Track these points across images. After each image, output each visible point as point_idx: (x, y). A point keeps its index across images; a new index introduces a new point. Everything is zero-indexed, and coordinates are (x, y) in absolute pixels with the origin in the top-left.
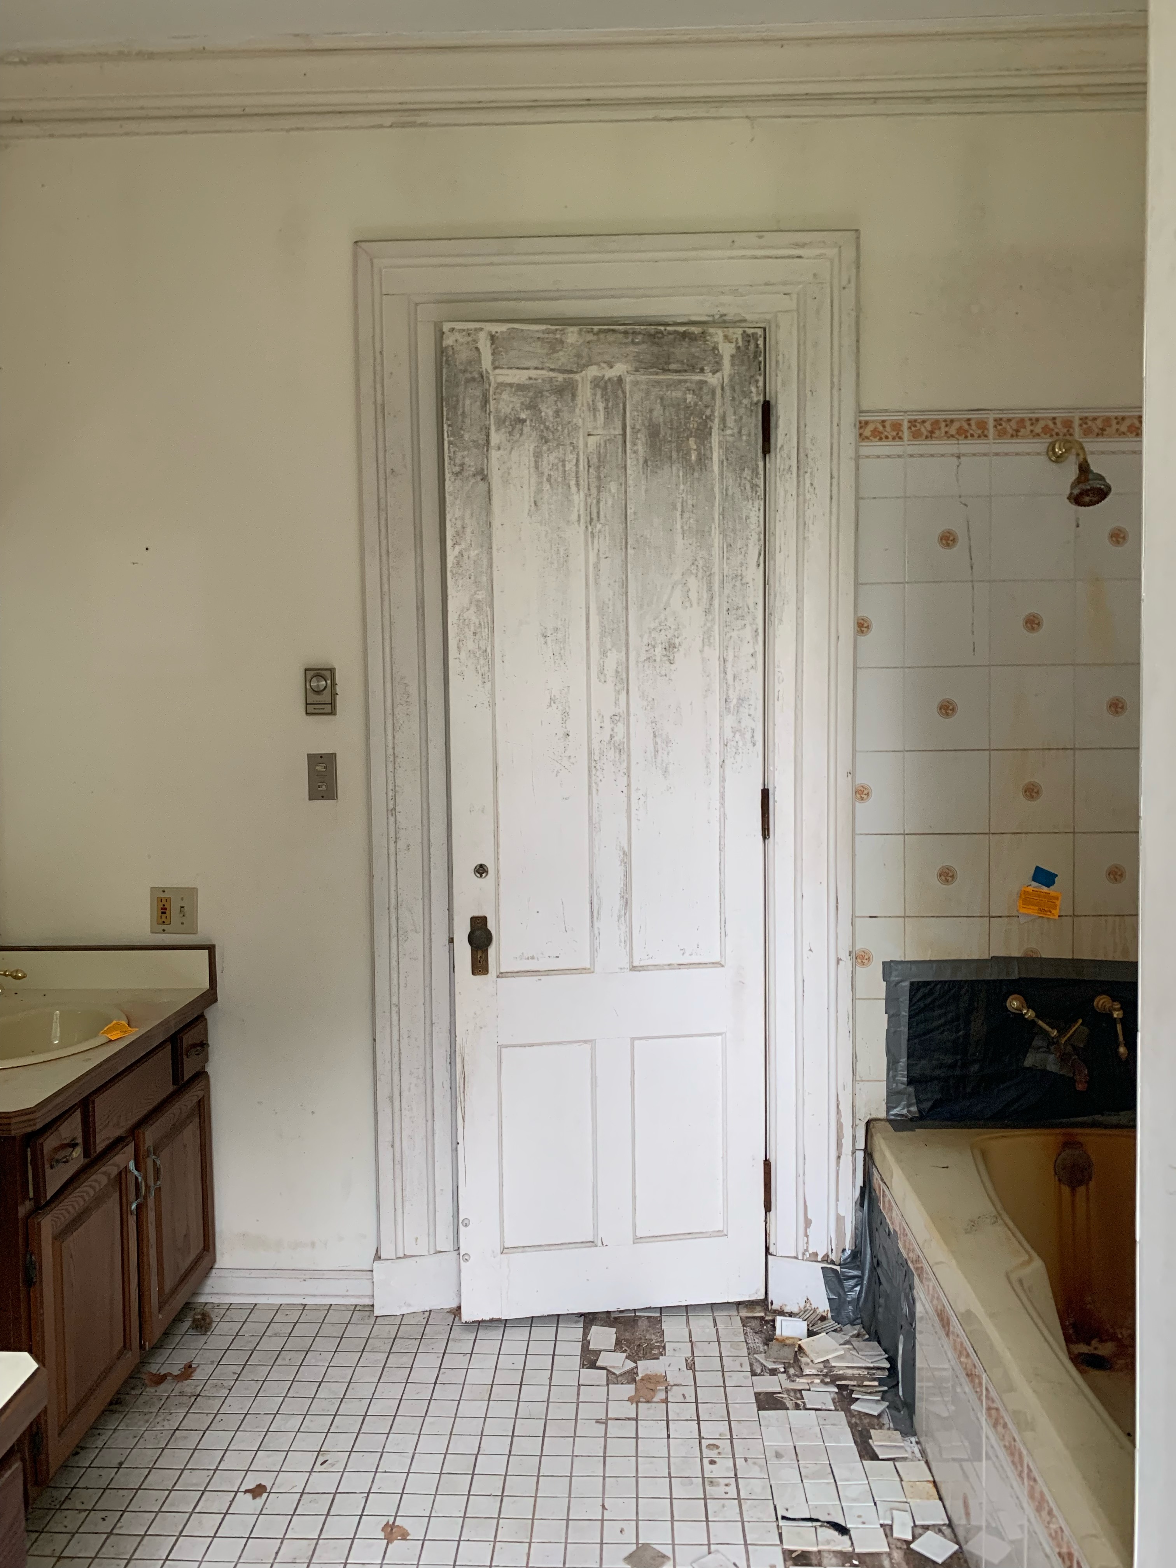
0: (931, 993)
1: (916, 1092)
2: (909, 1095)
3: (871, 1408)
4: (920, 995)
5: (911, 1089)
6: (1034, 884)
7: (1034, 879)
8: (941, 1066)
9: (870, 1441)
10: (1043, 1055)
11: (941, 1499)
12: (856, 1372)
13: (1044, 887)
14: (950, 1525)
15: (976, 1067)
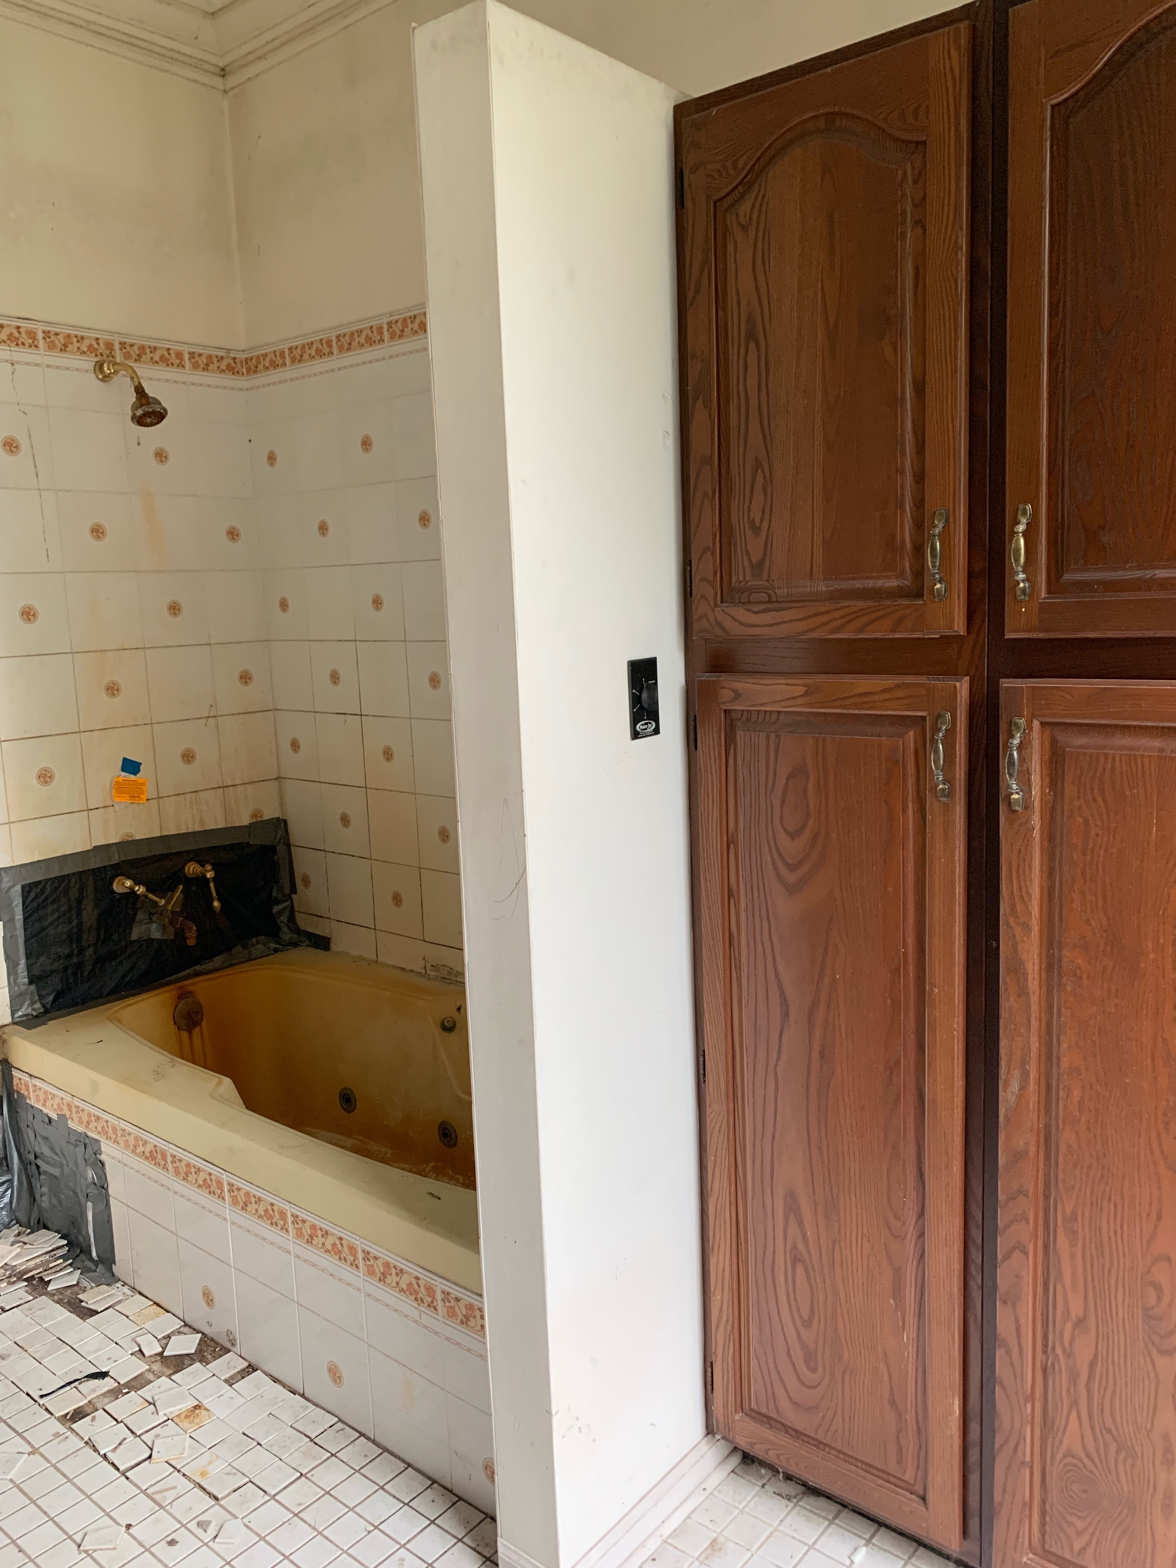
0: (43, 891)
1: (38, 989)
2: (32, 993)
3: (67, 1281)
4: (32, 895)
5: (33, 987)
6: (124, 774)
7: (124, 769)
8: (59, 958)
9: (83, 1304)
10: (146, 926)
11: (168, 1312)
12: (38, 1260)
13: (132, 776)
14: (186, 1325)
15: (91, 951)
